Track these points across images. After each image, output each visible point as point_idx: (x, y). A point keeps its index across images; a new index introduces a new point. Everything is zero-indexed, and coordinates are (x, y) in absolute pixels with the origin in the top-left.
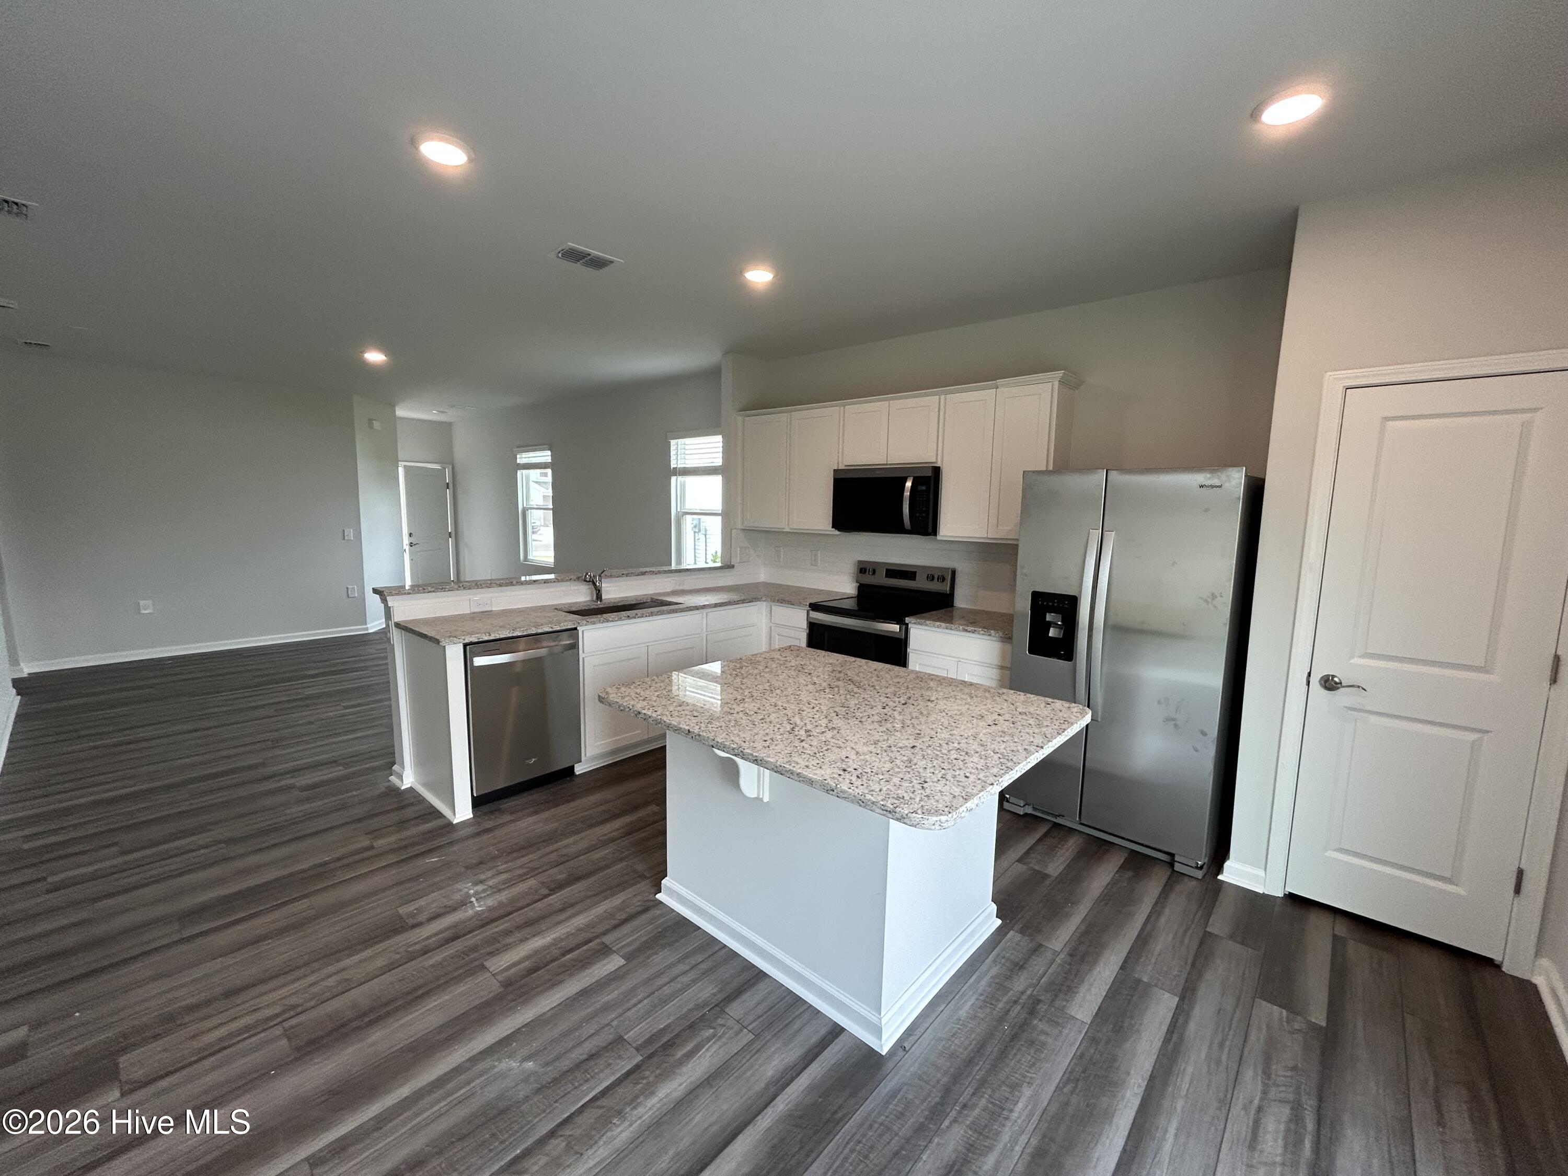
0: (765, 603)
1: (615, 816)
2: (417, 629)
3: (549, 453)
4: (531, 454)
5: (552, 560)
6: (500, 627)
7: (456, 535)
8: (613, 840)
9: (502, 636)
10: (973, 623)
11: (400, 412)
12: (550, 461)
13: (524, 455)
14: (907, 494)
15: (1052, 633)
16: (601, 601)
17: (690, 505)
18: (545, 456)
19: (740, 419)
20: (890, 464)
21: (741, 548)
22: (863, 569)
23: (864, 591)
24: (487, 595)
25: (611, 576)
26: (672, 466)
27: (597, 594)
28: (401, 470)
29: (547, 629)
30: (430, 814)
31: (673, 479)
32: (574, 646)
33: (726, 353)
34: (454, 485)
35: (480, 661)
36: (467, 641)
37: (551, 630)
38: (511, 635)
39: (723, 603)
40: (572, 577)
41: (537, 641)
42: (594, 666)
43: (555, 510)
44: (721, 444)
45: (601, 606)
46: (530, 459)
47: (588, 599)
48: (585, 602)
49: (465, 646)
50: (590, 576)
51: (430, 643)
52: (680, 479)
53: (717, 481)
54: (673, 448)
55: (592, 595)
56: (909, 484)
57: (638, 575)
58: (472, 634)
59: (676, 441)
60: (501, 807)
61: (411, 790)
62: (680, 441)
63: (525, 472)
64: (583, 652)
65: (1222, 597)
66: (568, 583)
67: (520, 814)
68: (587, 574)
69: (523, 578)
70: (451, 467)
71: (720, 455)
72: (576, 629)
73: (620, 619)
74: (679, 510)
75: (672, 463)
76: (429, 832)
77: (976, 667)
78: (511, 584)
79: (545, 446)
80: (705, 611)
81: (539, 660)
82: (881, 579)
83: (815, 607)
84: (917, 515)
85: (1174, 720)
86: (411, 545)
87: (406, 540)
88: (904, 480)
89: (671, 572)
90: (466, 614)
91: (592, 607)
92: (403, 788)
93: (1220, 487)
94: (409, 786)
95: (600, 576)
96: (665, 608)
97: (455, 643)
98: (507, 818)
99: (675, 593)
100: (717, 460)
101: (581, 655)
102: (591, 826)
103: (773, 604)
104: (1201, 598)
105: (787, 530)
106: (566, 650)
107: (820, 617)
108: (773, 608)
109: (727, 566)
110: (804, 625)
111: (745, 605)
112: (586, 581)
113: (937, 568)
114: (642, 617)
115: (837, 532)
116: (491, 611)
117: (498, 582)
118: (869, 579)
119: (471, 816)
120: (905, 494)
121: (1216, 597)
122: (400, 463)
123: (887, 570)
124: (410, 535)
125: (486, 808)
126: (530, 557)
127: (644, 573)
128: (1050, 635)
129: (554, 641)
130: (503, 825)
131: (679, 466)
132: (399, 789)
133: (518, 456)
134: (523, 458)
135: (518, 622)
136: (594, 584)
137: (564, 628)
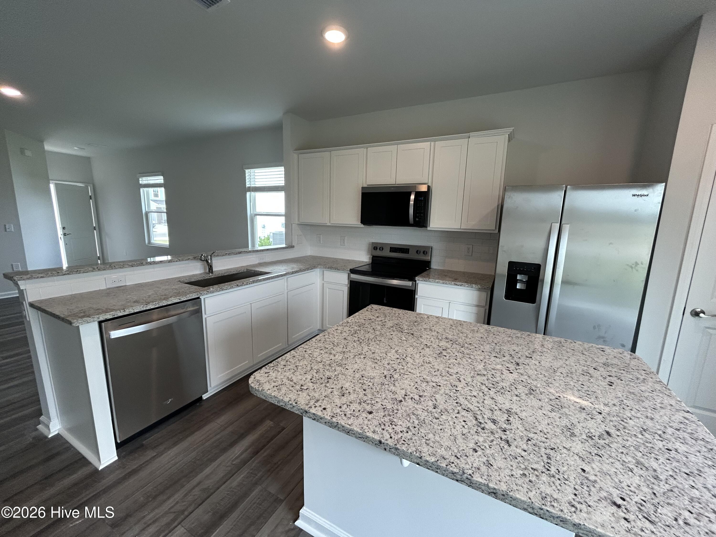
0: (318, 269)
1: (242, 436)
2: (50, 310)
3: (162, 177)
4: (149, 178)
5: (168, 243)
6: (135, 302)
7: (100, 228)
8: (244, 462)
9: (136, 311)
10: (456, 280)
11: (48, 147)
12: (163, 182)
13: (144, 178)
14: (412, 203)
15: (519, 286)
16: (212, 273)
17: (259, 210)
18: (160, 179)
19: (296, 156)
20: (397, 184)
21: (297, 235)
22: (375, 247)
23: (375, 259)
24: (121, 274)
25: (218, 256)
26: (247, 186)
27: (209, 269)
28: (52, 187)
29: (176, 300)
30: (76, 462)
31: (248, 194)
32: (198, 312)
33: (287, 113)
34: (95, 197)
35: (115, 334)
36: (101, 319)
37: (179, 301)
38: (145, 309)
39: (297, 271)
40: (190, 257)
41: (168, 311)
42: (214, 323)
43: (168, 213)
44: (283, 173)
45: (213, 277)
46: (149, 181)
47: (202, 271)
48: (201, 274)
49: (100, 323)
50: (204, 256)
51: (63, 323)
52: (253, 193)
53: (281, 195)
54: (247, 175)
55: (205, 269)
56: (412, 197)
57: (237, 254)
58: (106, 311)
59: (249, 170)
60: (144, 442)
61: (58, 437)
62: (252, 170)
63: (145, 189)
64: (205, 314)
65: (642, 264)
66: (187, 262)
67: (162, 448)
68: (202, 255)
69: (149, 260)
70: (92, 185)
71: (283, 179)
72: (199, 298)
73: (232, 287)
74: (252, 213)
75: (247, 184)
76: (75, 484)
77: (461, 306)
78: (142, 264)
79: (160, 173)
80: (285, 277)
81: (169, 326)
82: (387, 253)
83: (353, 271)
84: (418, 215)
85: (603, 337)
86: (65, 234)
87: (60, 232)
88: (409, 194)
89: (250, 252)
90: (102, 290)
91: (206, 278)
92: (50, 436)
93: (647, 195)
94: (56, 433)
95: (211, 256)
96: (261, 278)
97: (88, 323)
98: (151, 454)
99: (261, 265)
100: (281, 182)
101: (204, 316)
102: (225, 450)
103: (324, 269)
104: (628, 265)
105: (329, 224)
106: (192, 315)
107: (354, 276)
108: (325, 272)
109: (290, 247)
110: (345, 281)
111: (309, 271)
112: (202, 260)
113: (421, 246)
114: (247, 284)
115: (362, 226)
116: (126, 286)
117: (130, 264)
118: (378, 253)
119: (116, 458)
120: (411, 203)
121: (638, 264)
122: (50, 181)
123: (390, 248)
124: (64, 228)
125: (130, 447)
126: (152, 241)
127: (240, 253)
128: (518, 287)
129: (182, 309)
130: (148, 462)
131: (252, 186)
132: (46, 437)
133: (140, 179)
134: (143, 181)
135: (149, 296)
136: (207, 261)
137: (190, 298)
